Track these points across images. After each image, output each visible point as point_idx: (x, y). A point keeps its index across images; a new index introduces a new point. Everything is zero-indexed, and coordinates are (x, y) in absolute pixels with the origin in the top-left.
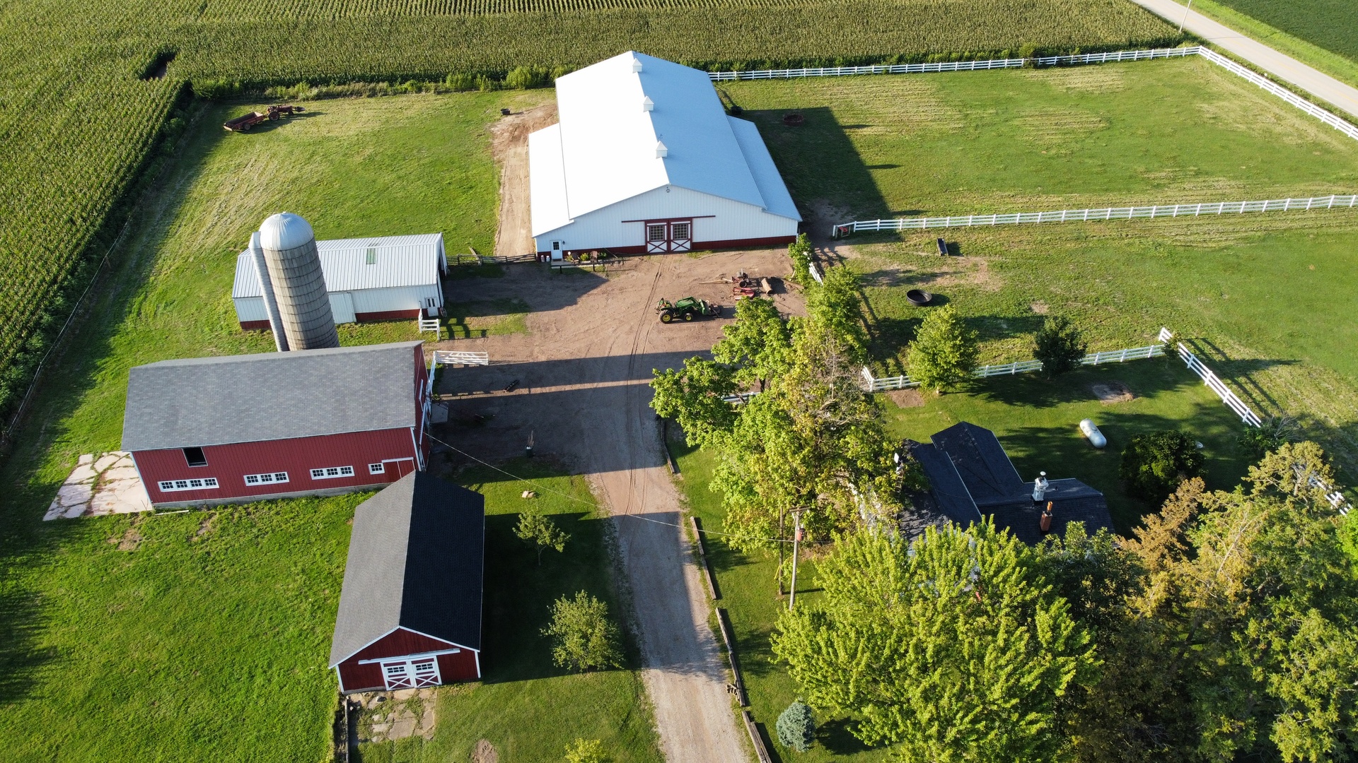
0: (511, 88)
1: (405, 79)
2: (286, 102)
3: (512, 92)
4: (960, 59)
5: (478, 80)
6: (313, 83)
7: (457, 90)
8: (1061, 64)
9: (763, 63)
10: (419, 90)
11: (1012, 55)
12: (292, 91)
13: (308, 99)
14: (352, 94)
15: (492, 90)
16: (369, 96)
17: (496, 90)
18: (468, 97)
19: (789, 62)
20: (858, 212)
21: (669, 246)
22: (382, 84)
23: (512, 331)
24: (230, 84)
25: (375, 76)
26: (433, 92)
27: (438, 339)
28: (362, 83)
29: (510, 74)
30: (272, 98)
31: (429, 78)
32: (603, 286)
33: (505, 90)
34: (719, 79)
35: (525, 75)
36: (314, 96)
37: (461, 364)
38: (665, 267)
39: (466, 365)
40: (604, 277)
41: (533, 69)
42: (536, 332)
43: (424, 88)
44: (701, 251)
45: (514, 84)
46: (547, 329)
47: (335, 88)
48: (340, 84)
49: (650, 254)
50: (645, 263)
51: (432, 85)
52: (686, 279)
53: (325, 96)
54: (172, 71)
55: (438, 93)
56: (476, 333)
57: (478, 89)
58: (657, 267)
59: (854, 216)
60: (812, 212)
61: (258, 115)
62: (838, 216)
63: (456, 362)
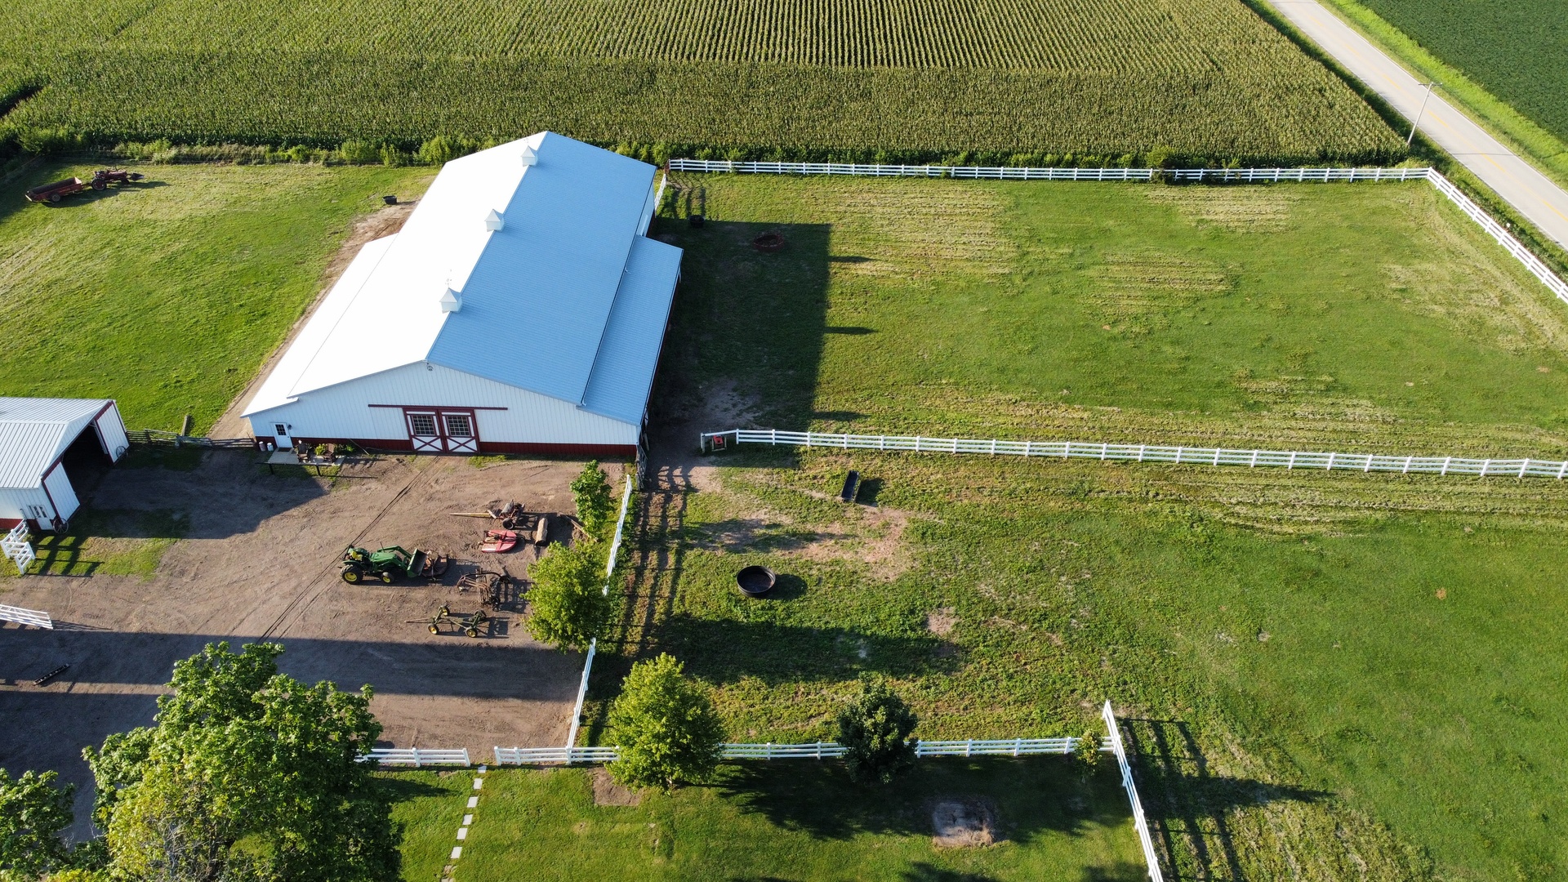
0: (426, 164)
1: (292, 142)
2: (135, 164)
3: (424, 170)
4: (1056, 164)
5: (383, 151)
6: (176, 142)
7: (354, 162)
8: (1210, 181)
9: (772, 151)
10: (306, 159)
11: (1136, 163)
12: (147, 148)
13: (162, 162)
14: (220, 159)
15: (399, 165)
16: (240, 164)
17: (405, 165)
18: (365, 172)
19: (809, 153)
20: (768, 408)
21: (445, 444)
22: (261, 148)
23: (133, 569)
24: (72, 136)
25: (255, 137)
26: (321, 162)
27: (22, 572)
28: (235, 146)
29: (425, 145)
30: (119, 158)
31: (323, 144)
32: (314, 502)
33: (418, 165)
34: (707, 169)
35: (443, 149)
36: (171, 159)
37: (15, 623)
38: (424, 478)
39: (23, 626)
40: (326, 488)
41: (455, 141)
42: (163, 577)
43: (312, 157)
44: (492, 456)
45: (428, 159)
46: (182, 573)
47: (200, 149)
48: (210, 143)
49: (417, 453)
50: (401, 468)
51: (324, 153)
52: (438, 503)
53: (184, 159)
54: (14, 113)
55: (329, 164)
56: (81, 568)
57: (381, 162)
58: (413, 477)
59: (757, 414)
60: (701, 400)
61: (78, 181)
62: (734, 412)
63: (9, 619)
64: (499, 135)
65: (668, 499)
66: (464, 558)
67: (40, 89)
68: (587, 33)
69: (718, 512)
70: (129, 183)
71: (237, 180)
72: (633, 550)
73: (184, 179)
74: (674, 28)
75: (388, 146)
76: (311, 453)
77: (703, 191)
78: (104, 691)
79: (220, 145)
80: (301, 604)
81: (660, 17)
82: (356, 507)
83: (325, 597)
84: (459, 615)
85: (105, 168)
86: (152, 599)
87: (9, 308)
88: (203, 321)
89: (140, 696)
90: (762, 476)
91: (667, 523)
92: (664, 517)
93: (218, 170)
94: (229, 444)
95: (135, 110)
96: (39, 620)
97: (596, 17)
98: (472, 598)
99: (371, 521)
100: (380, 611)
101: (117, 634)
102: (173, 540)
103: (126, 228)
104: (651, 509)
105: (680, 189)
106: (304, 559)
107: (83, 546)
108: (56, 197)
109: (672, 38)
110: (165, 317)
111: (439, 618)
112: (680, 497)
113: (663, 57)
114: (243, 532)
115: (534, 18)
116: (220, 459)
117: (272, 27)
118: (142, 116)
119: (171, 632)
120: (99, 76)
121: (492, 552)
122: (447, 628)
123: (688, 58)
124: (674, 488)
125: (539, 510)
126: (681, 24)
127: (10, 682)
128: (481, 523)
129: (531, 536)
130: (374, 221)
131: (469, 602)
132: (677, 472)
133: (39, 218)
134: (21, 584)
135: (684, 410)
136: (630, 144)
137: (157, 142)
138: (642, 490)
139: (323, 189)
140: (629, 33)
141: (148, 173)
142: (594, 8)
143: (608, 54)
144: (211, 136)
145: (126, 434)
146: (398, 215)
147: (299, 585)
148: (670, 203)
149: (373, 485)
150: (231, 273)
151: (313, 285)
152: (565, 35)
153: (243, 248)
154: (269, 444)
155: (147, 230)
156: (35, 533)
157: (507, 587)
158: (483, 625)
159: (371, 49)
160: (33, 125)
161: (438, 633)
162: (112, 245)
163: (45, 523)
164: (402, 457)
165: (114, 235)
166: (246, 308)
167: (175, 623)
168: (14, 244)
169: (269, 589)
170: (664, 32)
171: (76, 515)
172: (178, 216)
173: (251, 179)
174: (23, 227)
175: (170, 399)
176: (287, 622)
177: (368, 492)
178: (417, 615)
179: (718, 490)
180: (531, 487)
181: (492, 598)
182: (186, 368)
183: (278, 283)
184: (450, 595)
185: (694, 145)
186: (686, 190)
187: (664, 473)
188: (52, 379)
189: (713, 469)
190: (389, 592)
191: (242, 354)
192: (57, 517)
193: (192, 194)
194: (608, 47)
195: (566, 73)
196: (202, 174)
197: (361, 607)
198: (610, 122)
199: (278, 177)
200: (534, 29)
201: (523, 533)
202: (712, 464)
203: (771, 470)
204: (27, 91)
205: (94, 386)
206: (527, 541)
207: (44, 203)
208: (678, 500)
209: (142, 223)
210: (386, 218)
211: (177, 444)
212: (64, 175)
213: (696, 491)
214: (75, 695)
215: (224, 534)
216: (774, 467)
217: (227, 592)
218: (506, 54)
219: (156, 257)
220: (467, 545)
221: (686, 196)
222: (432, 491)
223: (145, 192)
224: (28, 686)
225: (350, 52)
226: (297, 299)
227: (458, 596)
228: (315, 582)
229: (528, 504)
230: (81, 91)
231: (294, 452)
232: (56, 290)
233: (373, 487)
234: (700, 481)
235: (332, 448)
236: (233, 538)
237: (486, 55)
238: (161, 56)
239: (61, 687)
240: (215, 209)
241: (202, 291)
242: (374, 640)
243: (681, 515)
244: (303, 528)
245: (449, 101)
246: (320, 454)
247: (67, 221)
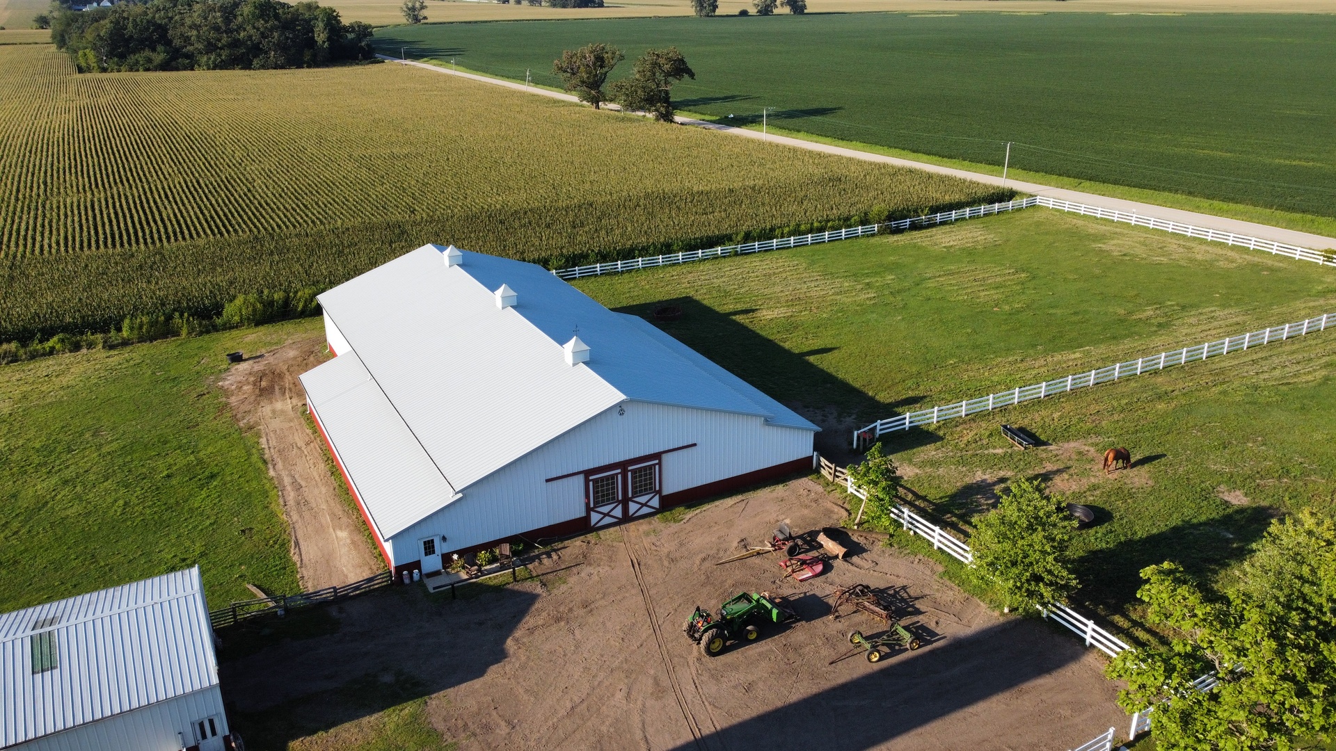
0: (231, 328)
1: (47, 334)
3: (235, 333)
5: (177, 319)
7: (141, 340)
8: (915, 227)
9: (588, 255)
10: (76, 347)
11: (863, 222)
15: (201, 334)
17: (208, 332)
18: (161, 347)
19: (618, 254)
22: (8, 346)
26: (100, 346)
29: (228, 307)
31: (92, 327)
33: (223, 330)
35: (250, 308)
43: (83, 343)
45: (235, 320)
51: (99, 337)
55: (110, 347)
57: (177, 334)
75: (181, 316)
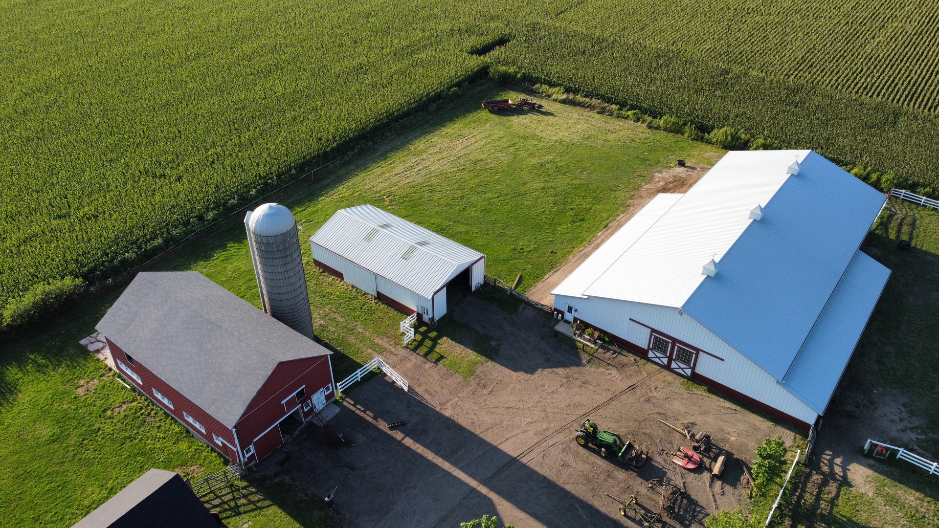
1: (633, 107)
2: (542, 98)
3: (709, 147)
5: (687, 127)
6: (568, 90)
7: (666, 130)
10: (638, 120)
12: (552, 90)
13: (556, 101)
14: (588, 107)
15: (694, 139)
16: (598, 113)
17: (697, 140)
20: (931, 435)
21: (669, 363)
22: (614, 106)
23: (460, 370)
24: (516, 73)
25: (612, 98)
26: (646, 124)
27: (405, 345)
28: (599, 101)
29: (715, 131)
30: (535, 92)
31: (651, 113)
32: (574, 369)
33: (706, 142)
34: (922, 203)
35: (727, 136)
36: (562, 100)
37: (391, 378)
38: (648, 382)
39: (394, 382)
40: (584, 362)
41: (737, 133)
42: (473, 383)
43: (641, 119)
44: (699, 384)
45: (714, 140)
46: (485, 386)
47: (579, 98)
48: (586, 96)
49: (649, 360)
50: (635, 367)
51: (649, 119)
52: (652, 407)
53: (569, 102)
54: (492, 53)
55: (650, 127)
56: (434, 356)
57: (683, 134)
58: (641, 378)
59: (920, 437)
60: (872, 403)
61: (510, 102)
62: (900, 426)
63: (389, 374)
64: (769, 137)
65: (825, 483)
66: (659, 460)
67: (509, 41)
68: (853, 74)
69: (865, 515)
70: (535, 109)
71: (594, 123)
72: (785, 516)
73: (565, 114)
74: (923, 84)
75: (691, 125)
76: (583, 332)
77: (915, 220)
78: (418, 451)
79: (591, 99)
80: (544, 445)
81: (913, 72)
82: (598, 385)
83: (560, 446)
84: (643, 508)
85: (526, 97)
86: (463, 397)
87: (453, 170)
88: (547, 212)
89: (435, 465)
90: (912, 499)
91: (820, 505)
92: (818, 498)
93: (585, 114)
94: (537, 305)
95: (552, 66)
96: (402, 383)
97: (862, 63)
98: (655, 497)
99: (605, 400)
100: (591, 475)
101: (438, 413)
102: (487, 359)
103: (525, 138)
104: (809, 485)
105: (895, 213)
106: (556, 410)
107: (439, 341)
108: (496, 109)
109: (919, 91)
110: (527, 203)
111: (629, 504)
112: (835, 484)
113: (908, 104)
114: (527, 372)
115: (815, 54)
116: (529, 313)
117: (643, 29)
118: (555, 70)
119: (466, 427)
120: (540, 40)
121: (679, 465)
122: (631, 513)
123: (929, 110)
124: (832, 474)
125: (721, 445)
126: (930, 82)
127: (375, 418)
128: (677, 437)
129: (710, 465)
130: (667, 175)
131: (652, 500)
132: (838, 461)
133: (484, 118)
134: (402, 352)
135: (857, 407)
136: (865, 168)
137: (558, 88)
138: (805, 465)
139: (642, 143)
140: (885, 80)
141: (547, 105)
142: (862, 56)
143: (865, 93)
144: (588, 92)
145: (484, 276)
146: (683, 175)
147: (547, 429)
148: (884, 223)
149: (614, 372)
150: (572, 184)
151: (617, 209)
152: (835, 72)
153: (584, 169)
154: (560, 315)
155: (535, 142)
156: (420, 322)
157: (682, 501)
158: (657, 524)
159: (699, 55)
160: (499, 62)
161: (625, 515)
162: (515, 146)
163: (426, 318)
164: (638, 358)
165: (517, 140)
166: (574, 212)
167: (470, 421)
168: (467, 131)
169: (529, 423)
170: (914, 85)
171: (443, 318)
172: (555, 138)
173: (602, 125)
174: (475, 122)
175: (514, 259)
176: (533, 455)
177: (609, 377)
178: (615, 491)
179: (870, 494)
180: (721, 423)
181: (669, 507)
182: (529, 241)
183: (597, 200)
184: (641, 487)
185: (918, 182)
186: (900, 216)
187: (827, 456)
188: (458, 222)
189: (870, 472)
190: (601, 464)
191: (562, 243)
192: (433, 317)
193: (566, 126)
194: (865, 88)
195: (829, 101)
196: (575, 113)
197: (581, 467)
198: (854, 147)
199: (618, 127)
200: (814, 62)
201: (705, 459)
202: (870, 467)
203: (922, 496)
204: (502, 41)
205: (478, 235)
206: (706, 468)
207: (489, 110)
208: (832, 487)
209: (534, 136)
210: (675, 174)
211: (508, 293)
212: (503, 96)
213: (851, 486)
214: (403, 445)
215: (515, 370)
216: (926, 495)
217: (504, 413)
218: (789, 77)
219: (535, 161)
220: (663, 451)
221: (899, 221)
222: (650, 395)
223: (541, 117)
224: (383, 425)
225: (686, 54)
226: (605, 215)
227: (646, 490)
228: (557, 432)
229: (715, 437)
230: (529, 47)
231: (572, 326)
232: (478, 166)
233: (613, 374)
234: (856, 478)
235: (596, 334)
236: (520, 373)
237: (775, 75)
238: (576, 34)
239: (398, 435)
240: (576, 138)
241: (553, 192)
242: (582, 497)
243: (833, 502)
244: (562, 386)
245: (740, 103)
246: (589, 335)
247: (496, 124)
